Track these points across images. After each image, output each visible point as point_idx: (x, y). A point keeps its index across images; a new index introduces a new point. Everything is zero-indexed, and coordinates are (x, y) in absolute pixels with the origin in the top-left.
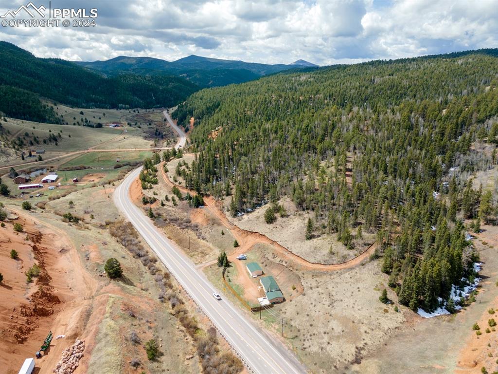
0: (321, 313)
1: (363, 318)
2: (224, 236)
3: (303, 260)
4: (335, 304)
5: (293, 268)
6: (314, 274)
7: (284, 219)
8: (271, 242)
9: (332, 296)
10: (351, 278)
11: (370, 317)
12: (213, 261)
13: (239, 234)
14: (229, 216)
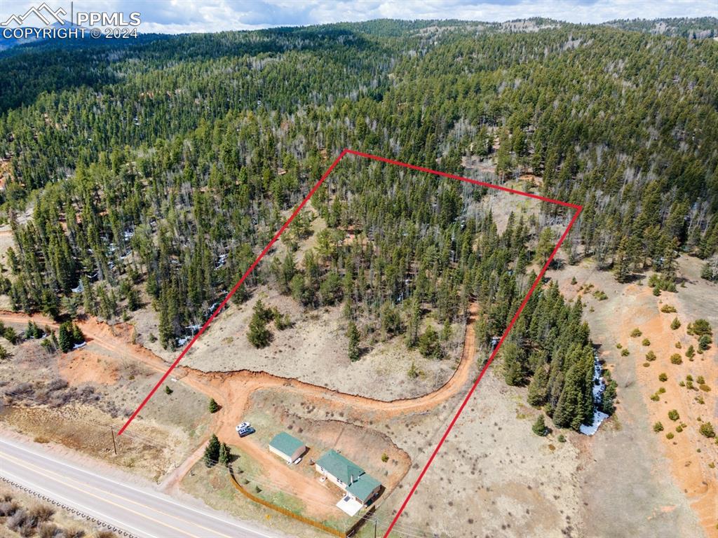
0: (471, 492)
1: (537, 474)
2: (173, 395)
3: (370, 401)
4: (479, 466)
5: (362, 422)
6: (408, 422)
7: (288, 332)
8: (283, 381)
9: (464, 451)
10: (473, 410)
11: (543, 467)
12: (190, 459)
13: (203, 381)
14: (161, 351)
